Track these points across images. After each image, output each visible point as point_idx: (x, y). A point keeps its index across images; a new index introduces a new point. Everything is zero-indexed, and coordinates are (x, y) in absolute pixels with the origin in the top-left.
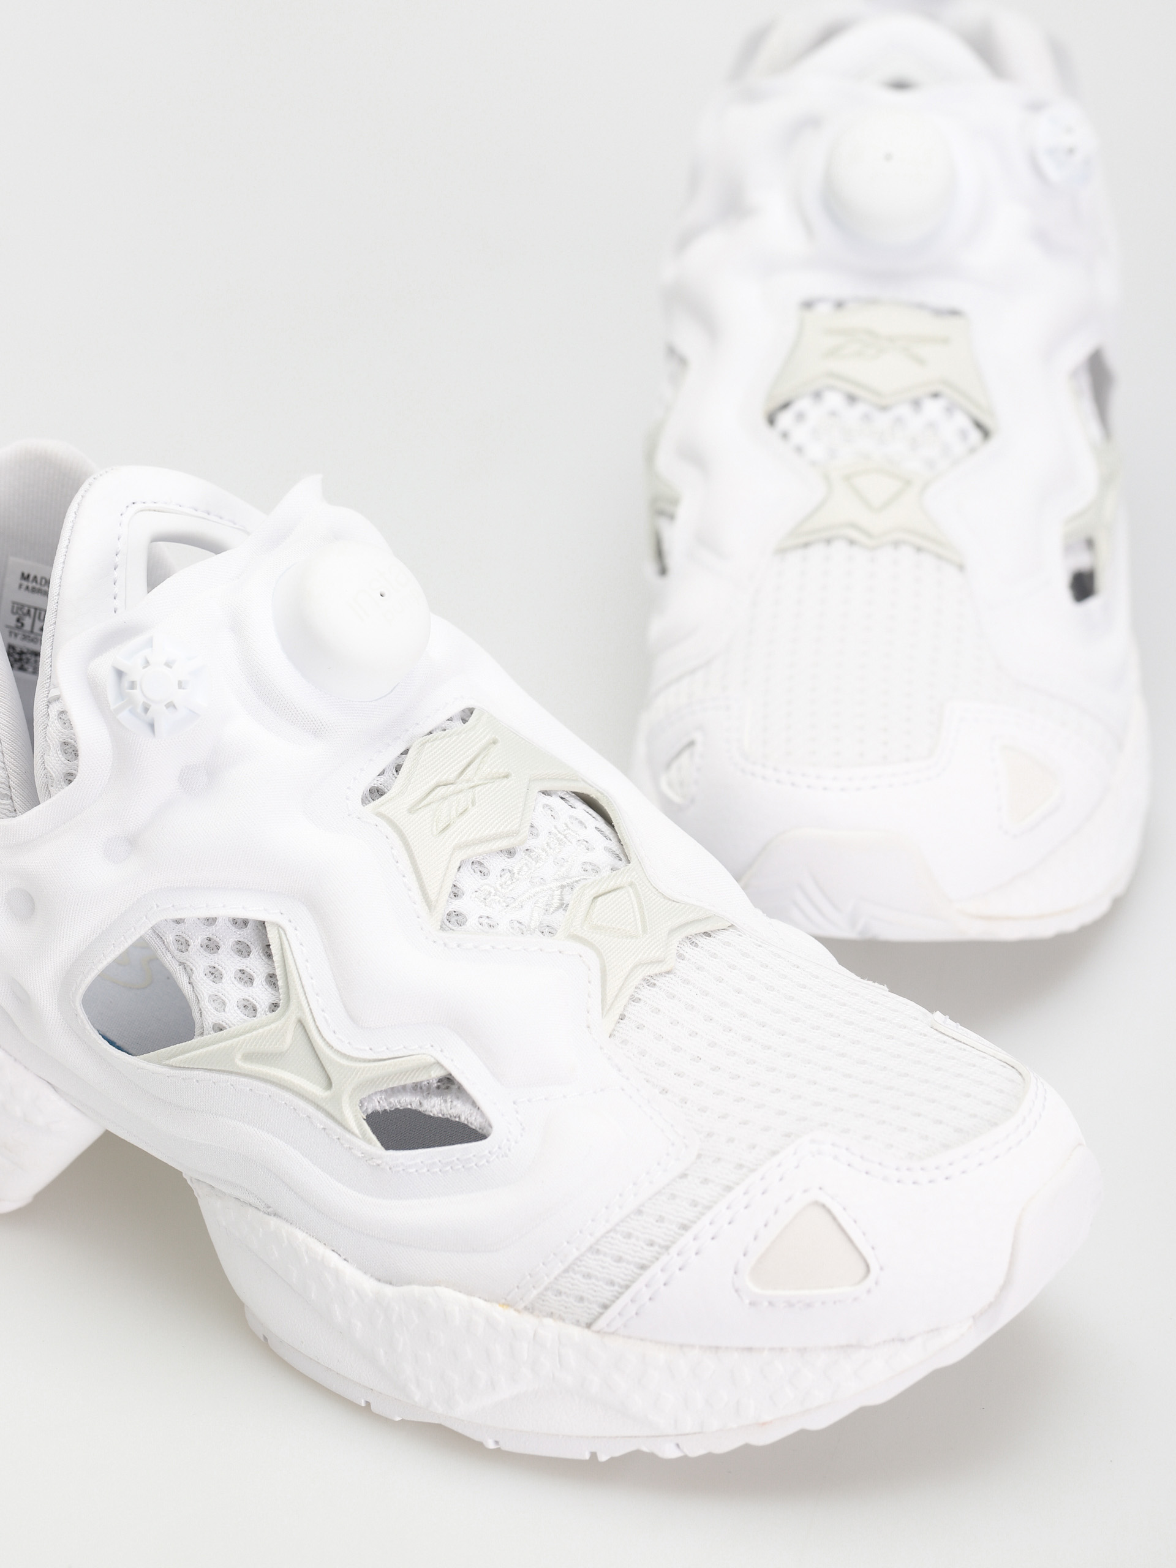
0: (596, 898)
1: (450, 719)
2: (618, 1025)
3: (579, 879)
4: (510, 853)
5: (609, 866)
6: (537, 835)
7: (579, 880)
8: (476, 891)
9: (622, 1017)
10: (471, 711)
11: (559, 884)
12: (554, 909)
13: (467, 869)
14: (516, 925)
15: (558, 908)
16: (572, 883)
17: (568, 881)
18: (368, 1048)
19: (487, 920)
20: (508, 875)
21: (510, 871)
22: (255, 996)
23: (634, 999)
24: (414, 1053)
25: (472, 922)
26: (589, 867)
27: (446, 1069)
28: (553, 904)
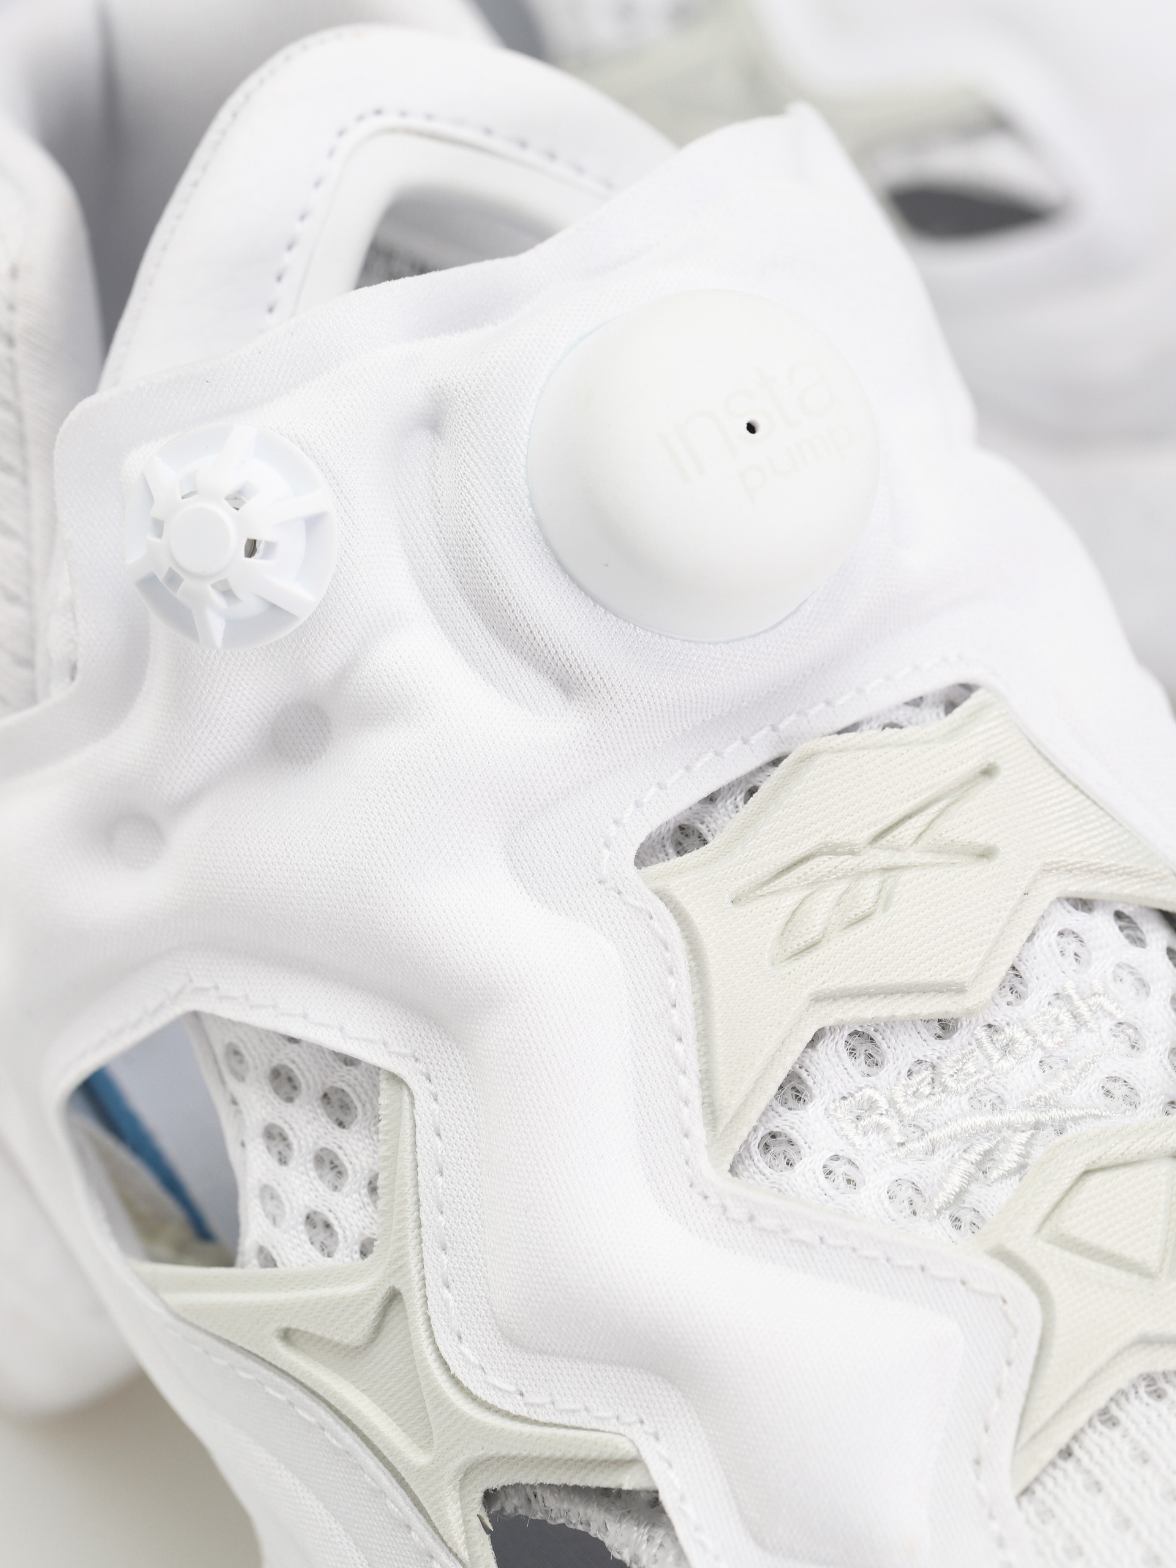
0: (1087, 1173)
1: (917, 702)
2: (1050, 1470)
3: (1083, 1113)
4: (945, 1027)
5: (1163, 1097)
6: (1020, 997)
7: (1082, 1117)
8: (844, 1098)
9: (1067, 1453)
10: (968, 689)
11: (1030, 1117)
12: (1001, 1172)
13: (832, 1052)
14: (908, 1193)
15: (1010, 1173)
16: (1065, 1121)
17: (1055, 1113)
18: (512, 1388)
19: (846, 1168)
20: (926, 1074)
21: (934, 1067)
22: (340, 1215)
23: (1107, 1418)
24: (602, 1428)
25: (810, 1164)
26: (1118, 1090)
27: (651, 1479)
28: (1002, 1161)
